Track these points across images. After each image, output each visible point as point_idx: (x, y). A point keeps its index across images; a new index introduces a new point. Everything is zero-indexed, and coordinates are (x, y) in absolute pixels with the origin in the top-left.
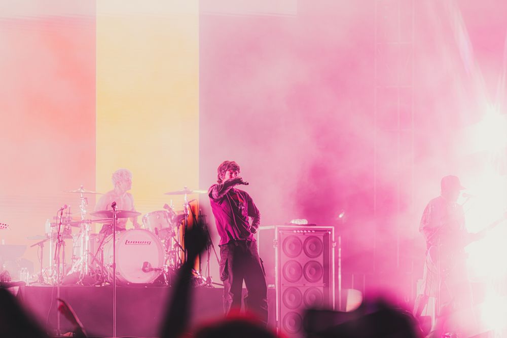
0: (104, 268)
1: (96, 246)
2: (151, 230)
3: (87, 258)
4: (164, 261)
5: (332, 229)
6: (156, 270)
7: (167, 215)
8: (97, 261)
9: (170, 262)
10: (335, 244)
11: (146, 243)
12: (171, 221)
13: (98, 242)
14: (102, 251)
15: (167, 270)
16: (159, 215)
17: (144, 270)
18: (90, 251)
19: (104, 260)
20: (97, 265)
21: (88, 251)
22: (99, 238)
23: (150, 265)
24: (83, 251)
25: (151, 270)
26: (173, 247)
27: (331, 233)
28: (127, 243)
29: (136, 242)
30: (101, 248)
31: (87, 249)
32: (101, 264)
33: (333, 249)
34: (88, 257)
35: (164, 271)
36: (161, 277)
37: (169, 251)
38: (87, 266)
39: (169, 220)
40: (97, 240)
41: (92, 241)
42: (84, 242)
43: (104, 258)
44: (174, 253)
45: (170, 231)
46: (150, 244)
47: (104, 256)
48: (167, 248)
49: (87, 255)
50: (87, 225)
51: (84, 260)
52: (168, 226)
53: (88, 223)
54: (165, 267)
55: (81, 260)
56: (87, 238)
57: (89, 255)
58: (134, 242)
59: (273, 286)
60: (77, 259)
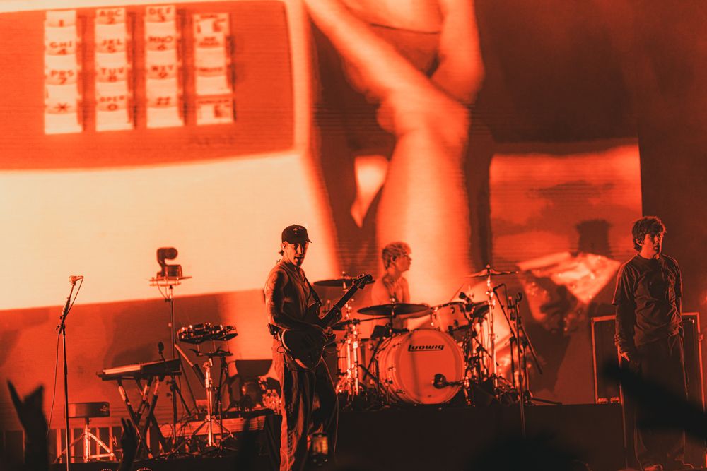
0: (380, 385)
1: (368, 355)
2: (442, 329)
3: (356, 372)
4: (464, 373)
5: (696, 316)
6: (453, 384)
7: (464, 307)
8: (371, 375)
9: (472, 373)
10: (702, 336)
11: (437, 348)
12: (471, 315)
13: (371, 350)
14: (377, 362)
15: (468, 384)
16: (452, 308)
17: (436, 385)
18: (360, 363)
19: (380, 374)
20: (372, 382)
21: (357, 362)
22: (372, 344)
23: (444, 378)
24: (351, 364)
25: (446, 384)
26: (475, 352)
27: (696, 321)
28: (411, 349)
29: (424, 347)
30: (375, 357)
31: (356, 360)
32: (376, 379)
33: (700, 344)
34: (357, 370)
35: (464, 387)
36: (461, 393)
37: (470, 356)
38: (356, 383)
39: (468, 314)
40: (370, 347)
41: (362, 350)
42: (352, 350)
43: (380, 371)
44: (477, 361)
45: (469, 330)
46: (442, 349)
47: (380, 368)
48: (468, 354)
49: (356, 369)
50: (354, 327)
51: (352, 375)
52: (466, 323)
53: (355, 324)
54: (465, 379)
55: (349, 377)
56: (355, 345)
57: (360, 368)
58: (420, 348)
59: (617, 399)
60: (343, 374)
